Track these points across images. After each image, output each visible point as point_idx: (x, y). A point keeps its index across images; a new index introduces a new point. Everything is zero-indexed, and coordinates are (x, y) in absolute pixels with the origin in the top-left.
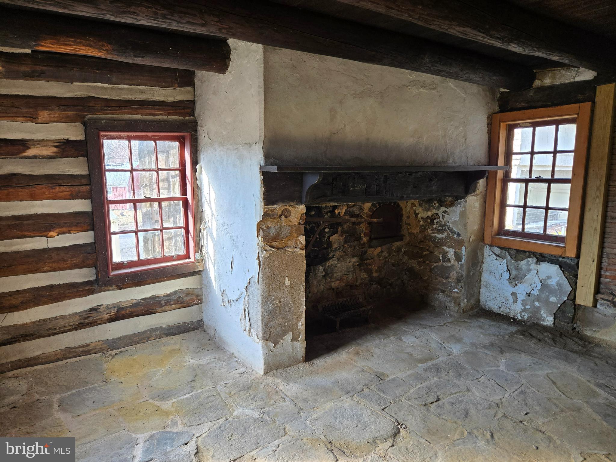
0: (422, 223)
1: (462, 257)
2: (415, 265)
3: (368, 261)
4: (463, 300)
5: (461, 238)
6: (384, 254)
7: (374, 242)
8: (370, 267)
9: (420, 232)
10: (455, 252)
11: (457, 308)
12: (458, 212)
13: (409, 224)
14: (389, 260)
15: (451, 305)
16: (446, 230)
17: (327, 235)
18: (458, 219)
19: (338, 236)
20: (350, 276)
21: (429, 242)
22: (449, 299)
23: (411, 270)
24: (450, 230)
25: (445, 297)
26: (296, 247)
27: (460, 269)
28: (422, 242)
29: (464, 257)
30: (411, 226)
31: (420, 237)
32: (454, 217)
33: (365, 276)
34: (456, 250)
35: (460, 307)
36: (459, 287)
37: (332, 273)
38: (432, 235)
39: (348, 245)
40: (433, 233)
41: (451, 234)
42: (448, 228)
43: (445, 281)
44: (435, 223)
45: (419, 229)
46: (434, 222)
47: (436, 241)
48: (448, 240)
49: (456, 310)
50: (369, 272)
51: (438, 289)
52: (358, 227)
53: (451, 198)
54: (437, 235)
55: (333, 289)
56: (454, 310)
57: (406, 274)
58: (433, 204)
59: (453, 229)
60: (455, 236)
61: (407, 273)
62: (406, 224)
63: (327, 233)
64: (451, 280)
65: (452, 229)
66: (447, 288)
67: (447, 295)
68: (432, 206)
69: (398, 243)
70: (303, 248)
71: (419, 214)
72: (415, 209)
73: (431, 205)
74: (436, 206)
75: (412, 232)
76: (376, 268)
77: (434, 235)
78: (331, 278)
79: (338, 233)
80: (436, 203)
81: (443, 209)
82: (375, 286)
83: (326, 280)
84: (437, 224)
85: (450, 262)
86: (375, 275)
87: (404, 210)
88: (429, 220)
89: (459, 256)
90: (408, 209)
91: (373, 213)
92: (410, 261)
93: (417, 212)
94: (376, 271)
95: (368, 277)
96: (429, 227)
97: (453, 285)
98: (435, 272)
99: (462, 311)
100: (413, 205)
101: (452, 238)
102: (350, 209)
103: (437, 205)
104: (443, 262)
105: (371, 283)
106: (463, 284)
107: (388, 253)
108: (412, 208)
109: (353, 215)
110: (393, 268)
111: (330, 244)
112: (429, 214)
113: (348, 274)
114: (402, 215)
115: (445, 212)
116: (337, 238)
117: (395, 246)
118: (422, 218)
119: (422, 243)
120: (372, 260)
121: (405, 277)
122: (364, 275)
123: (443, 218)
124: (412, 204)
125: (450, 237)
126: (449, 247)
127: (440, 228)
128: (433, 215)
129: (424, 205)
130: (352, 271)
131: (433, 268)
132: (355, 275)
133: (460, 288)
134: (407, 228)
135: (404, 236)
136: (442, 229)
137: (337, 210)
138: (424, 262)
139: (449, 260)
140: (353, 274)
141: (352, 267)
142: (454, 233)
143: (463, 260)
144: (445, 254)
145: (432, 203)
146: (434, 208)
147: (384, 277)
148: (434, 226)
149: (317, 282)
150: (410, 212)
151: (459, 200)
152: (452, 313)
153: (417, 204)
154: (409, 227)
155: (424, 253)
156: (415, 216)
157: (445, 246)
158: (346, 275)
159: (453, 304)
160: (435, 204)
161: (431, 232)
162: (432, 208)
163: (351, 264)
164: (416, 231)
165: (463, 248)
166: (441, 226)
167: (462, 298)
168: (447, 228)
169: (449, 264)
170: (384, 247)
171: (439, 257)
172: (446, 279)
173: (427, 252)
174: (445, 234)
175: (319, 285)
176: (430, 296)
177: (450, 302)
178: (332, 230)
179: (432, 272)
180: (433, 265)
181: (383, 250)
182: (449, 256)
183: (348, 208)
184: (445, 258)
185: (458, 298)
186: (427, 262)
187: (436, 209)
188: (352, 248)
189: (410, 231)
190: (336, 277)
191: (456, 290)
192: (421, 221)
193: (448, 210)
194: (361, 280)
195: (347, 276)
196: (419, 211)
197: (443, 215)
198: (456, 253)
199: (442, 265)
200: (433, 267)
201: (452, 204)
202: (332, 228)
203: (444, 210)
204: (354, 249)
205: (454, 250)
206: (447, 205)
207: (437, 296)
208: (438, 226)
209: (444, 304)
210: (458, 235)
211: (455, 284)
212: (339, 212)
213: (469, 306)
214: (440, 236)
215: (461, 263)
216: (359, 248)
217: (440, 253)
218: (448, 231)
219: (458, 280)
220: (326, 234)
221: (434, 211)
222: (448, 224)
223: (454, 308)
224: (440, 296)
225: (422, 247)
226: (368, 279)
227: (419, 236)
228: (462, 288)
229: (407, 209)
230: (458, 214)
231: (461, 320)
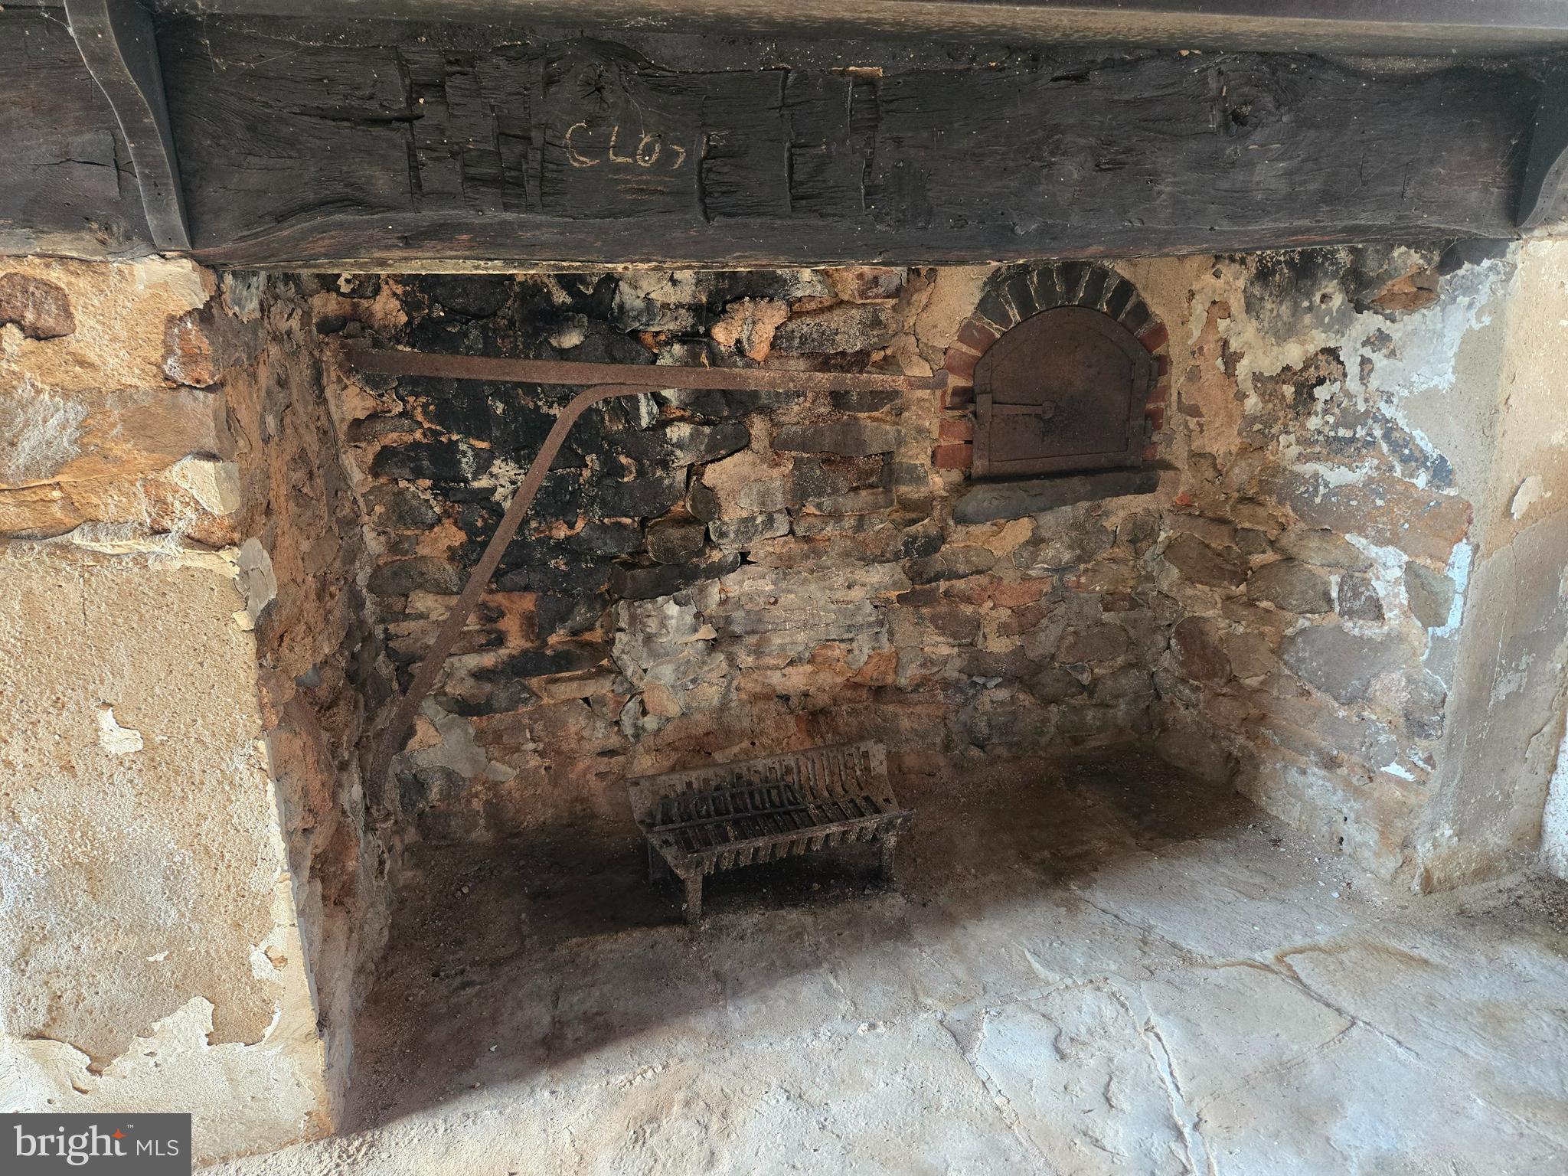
0: (1252, 402)
1: (1448, 601)
2: (1210, 613)
3: (960, 584)
4: (1433, 827)
5: (1452, 492)
6: (1050, 553)
7: (981, 497)
8: (968, 610)
9: (1244, 451)
10: (1409, 568)
11: (1391, 863)
12: (1453, 338)
13: (1194, 411)
14: (1083, 580)
15: (1363, 836)
16: (1371, 444)
17: (684, 458)
18: (1445, 380)
19: (754, 464)
20: (863, 647)
21: (1281, 502)
22: (1357, 806)
23: (1191, 634)
24: (1396, 447)
25: (1335, 791)
26: (159, 531)
27: (1428, 663)
28: (1251, 500)
29: (1458, 600)
30: (1203, 420)
31: (1239, 474)
32: (1424, 370)
33: (945, 650)
34: (1420, 561)
35: (1407, 861)
36: (1416, 759)
37: (753, 632)
38: (1299, 468)
39: (819, 506)
40: (1302, 458)
41: (1398, 468)
42: (1386, 436)
43: (1341, 714)
44: (1319, 406)
45: (1240, 434)
46: (1314, 399)
47: (1318, 500)
48: (1379, 502)
49: (1383, 871)
50: (966, 633)
51: (1308, 745)
52: (874, 419)
53: (1416, 258)
54: (1320, 468)
55: (785, 698)
56: (1374, 866)
57: (1169, 647)
58: (1317, 298)
59: (1412, 438)
60: (1421, 480)
61: (1173, 642)
62: (1181, 408)
63: (680, 445)
64: (1373, 712)
65: (1408, 441)
66: (1351, 750)
67: (1347, 783)
68: (1310, 309)
69: (1138, 503)
70: (214, 538)
71: (1242, 356)
72: (1228, 329)
73: (1306, 304)
74: (1329, 311)
75: (1208, 450)
76: (1004, 614)
77: (1308, 468)
78: (758, 652)
79: (754, 445)
80: (1329, 290)
81: (1369, 322)
82: (1003, 694)
83: (731, 660)
84: (1326, 412)
85: (1380, 617)
86: (998, 645)
87: (1174, 337)
88: (1288, 390)
89: (1430, 593)
90: (1196, 334)
91: (985, 353)
92: (1189, 592)
93: (1234, 345)
94: (1004, 630)
95: (959, 655)
96: (1286, 425)
97: (1382, 738)
98: (1299, 660)
99: (1417, 880)
100: (1219, 308)
101: (1400, 488)
102: (805, 326)
103: (1338, 300)
104: (1342, 614)
105: (980, 680)
106: (1436, 746)
107: (1071, 547)
108: (1210, 324)
109: (828, 358)
110: (1106, 617)
111: (708, 502)
112: (1293, 354)
113: (846, 636)
114: (1163, 364)
115: (1380, 340)
116: (746, 470)
117: (1122, 514)
118: (1257, 377)
119: (1246, 509)
120: (983, 580)
121: (1166, 660)
122: (940, 647)
123: (1362, 378)
124: (1214, 303)
125: (1393, 482)
126: (1381, 542)
127: (1342, 432)
128: (1308, 363)
129: (1268, 305)
130: (870, 625)
131: (1292, 639)
132: (890, 641)
133: (1421, 764)
134: (1187, 427)
135: (1167, 466)
136: (1353, 440)
137: (722, 324)
138: (1251, 603)
139: (1375, 610)
140: (877, 640)
141: (868, 608)
142: (1415, 459)
143: (1454, 620)
144: (1356, 574)
145: (1309, 295)
146: (1319, 323)
147: (1053, 657)
148: (1314, 423)
149: (677, 670)
150: (1201, 349)
151: (1467, 266)
152: (1360, 881)
153: (1236, 303)
154: (1192, 422)
155: (1257, 559)
156: (1222, 368)
157: (1361, 530)
158: (842, 641)
159: (1371, 837)
160: (1325, 298)
161: (1295, 450)
162: (1308, 319)
163: (857, 593)
164: (1222, 443)
165: (1462, 553)
166: (1350, 419)
167: (1426, 815)
168: (1378, 433)
169: (1372, 630)
170: (1048, 519)
171: (1327, 584)
172: (1349, 702)
173: (1270, 557)
174: (1368, 467)
175: (694, 681)
176: (1266, 770)
177: (1357, 821)
178: (707, 430)
179: (1285, 657)
180: (1289, 624)
181: (1045, 534)
182: (1380, 588)
183: (790, 319)
184: (1356, 595)
185: (1404, 810)
186: (1264, 604)
187: (1327, 329)
188: (849, 522)
189: (1196, 444)
190: (783, 648)
191: (1394, 769)
192: (1251, 392)
193: (1395, 331)
194: (923, 665)
195: (843, 646)
196: (1242, 339)
197: (1365, 361)
198: (1417, 576)
199: (1339, 628)
200: (1289, 632)
201: (1422, 294)
202: (707, 423)
203: (1372, 331)
204: (859, 527)
205: (1405, 558)
206: (1392, 297)
207: (1300, 780)
208: (1331, 419)
209: (1330, 822)
210: (1441, 473)
211: (1394, 737)
212: (739, 341)
213: (1469, 862)
214: (1336, 475)
215: (1439, 631)
216: (893, 522)
217: (1334, 565)
218: (1385, 448)
219: (1414, 725)
220: (678, 453)
221: (1320, 339)
222: (1388, 411)
223: (1377, 855)
224: (1312, 779)
225: (1247, 525)
226: (958, 663)
227: (1237, 470)
228: (1434, 767)
229: (1189, 335)
230: (1451, 354)
231: (1394, 943)
